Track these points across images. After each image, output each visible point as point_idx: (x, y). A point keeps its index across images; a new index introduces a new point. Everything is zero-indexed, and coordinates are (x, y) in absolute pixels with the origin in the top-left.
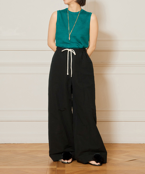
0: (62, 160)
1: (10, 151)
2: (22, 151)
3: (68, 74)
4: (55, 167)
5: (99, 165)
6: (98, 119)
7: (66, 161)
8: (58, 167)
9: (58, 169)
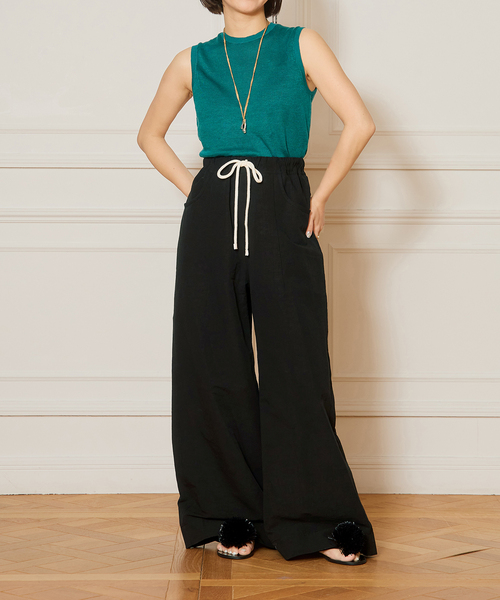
0: (220, 547)
1: (39, 521)
2: (81, 519)
3: (235, 247)
4: (196, 577)
5: (353, 561)
6: (339, 408)
7: (233, 551)
8: (205, 576)
9: (206, 583)
